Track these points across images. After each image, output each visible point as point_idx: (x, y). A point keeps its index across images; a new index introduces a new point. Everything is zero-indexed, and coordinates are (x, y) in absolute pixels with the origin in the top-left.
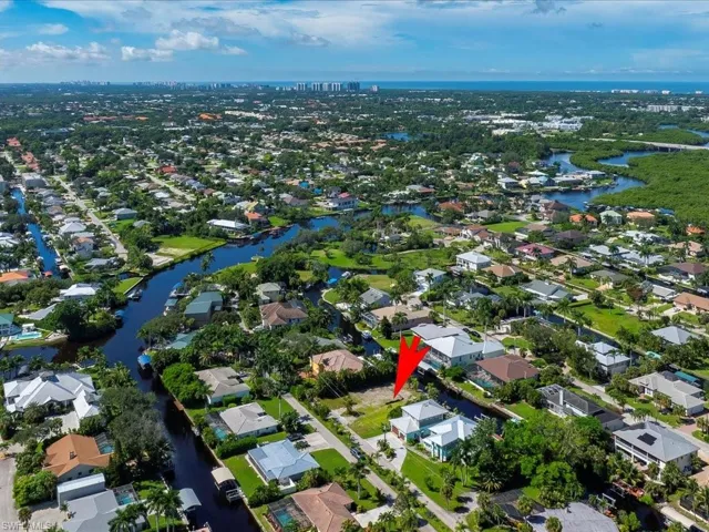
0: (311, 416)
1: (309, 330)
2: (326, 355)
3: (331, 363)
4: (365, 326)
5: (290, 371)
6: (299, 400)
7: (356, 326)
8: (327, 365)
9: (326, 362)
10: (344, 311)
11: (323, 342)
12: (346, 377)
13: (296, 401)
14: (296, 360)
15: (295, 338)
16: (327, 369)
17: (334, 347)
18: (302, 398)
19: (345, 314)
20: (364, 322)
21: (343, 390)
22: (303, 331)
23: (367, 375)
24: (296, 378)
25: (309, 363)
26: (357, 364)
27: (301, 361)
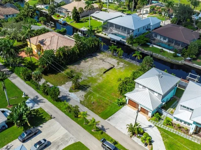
0: (41, 97)
1: (22, 20)
2: (41, 37)
3: (47, 42)
4: (59, 16)
5: (11, 54)
6: (25, 80)
7: (53, 17)
8: (44, 44)
9: (42, 42)
10: (42, 9)
11: (35, 28)
12: (64, 54)
13: (22, 81)
14: (16, 44)
15: (12, 27)
16: (44, 48)
17: (45, 31)
18: (28, 78)
19: (44, 11)
20: (57, 14)
21: (62, 64)
22: (17, 21)
23: (79, 49)
24: (18, 60)
25: (27, 45)
26: (69, 42)
27: (20, 44)
